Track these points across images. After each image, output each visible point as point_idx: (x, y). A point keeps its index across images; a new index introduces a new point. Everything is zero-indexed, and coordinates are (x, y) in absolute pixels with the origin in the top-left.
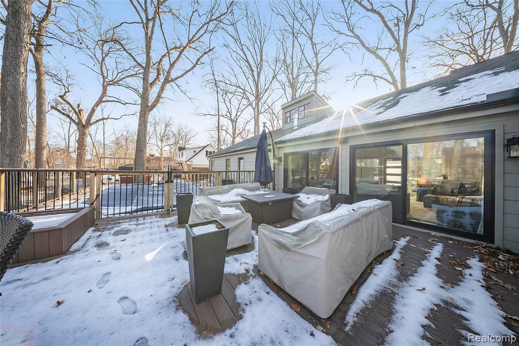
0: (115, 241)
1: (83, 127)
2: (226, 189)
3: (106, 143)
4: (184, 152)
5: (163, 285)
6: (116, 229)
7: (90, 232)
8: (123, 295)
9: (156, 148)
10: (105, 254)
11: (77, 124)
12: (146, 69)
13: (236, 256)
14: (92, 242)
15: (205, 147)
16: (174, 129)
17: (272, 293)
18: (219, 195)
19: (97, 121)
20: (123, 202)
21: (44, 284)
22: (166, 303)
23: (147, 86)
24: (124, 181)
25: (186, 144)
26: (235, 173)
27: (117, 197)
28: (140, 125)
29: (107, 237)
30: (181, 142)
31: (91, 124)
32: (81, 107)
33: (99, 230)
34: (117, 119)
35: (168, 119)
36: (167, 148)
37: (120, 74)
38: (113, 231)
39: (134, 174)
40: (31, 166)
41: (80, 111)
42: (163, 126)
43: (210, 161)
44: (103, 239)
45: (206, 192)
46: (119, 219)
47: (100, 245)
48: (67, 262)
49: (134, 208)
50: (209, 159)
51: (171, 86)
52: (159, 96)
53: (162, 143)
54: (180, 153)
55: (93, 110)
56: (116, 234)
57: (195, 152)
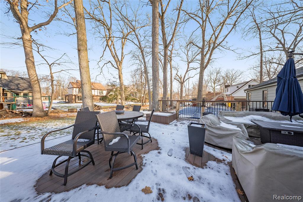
0: (179, 125)
1: (182, 83)
2: (242, 114)
3: (190, 88)
4: (229, 88)
5: (184, 142)
6: (181, 122)
7: (175, 121)
8: (174, 139)
9: (211, 88)
10: (175, 128)
11: (180, 83)
12: (203, 49)
13: (223, 152)
14: (174, 124)
15: (248, 82)
16: (223, 74)
17: (230, 176)
18: (234, 117)
19: (186, 80)
20: (189, 114)
21: (163, 129)
22: (182, 147)
23: (203, 57)
24: (194, 105)
25: (232, 82)
26: (258, 103)
27: (187, 111)
28: (200, 78)
29: (178, 124)
30: (228, 82)
31: (184, 82)
32: (181, 76)
33: (177, 121)
34: (193, 77)
35: (218, 70)
36: (219, 87)
37: (193, 56)
38: (180, 122)
39: (197, 102)
40: (169, 99)
41: (181, 77)
42: (216, 74)
43: (247, 93)
44: (177, 124)
45: (223, 114)
46: (184, 119)
47: (176, 125)
48: (168, 126)
49: (191, 116)
50: (246, 92)
51: (219, 49)
52: (209, 60)
53: (214, 85)
54: (226, 89)
55: (185, 76)
56: (181, 123)
57: (238, 87)
